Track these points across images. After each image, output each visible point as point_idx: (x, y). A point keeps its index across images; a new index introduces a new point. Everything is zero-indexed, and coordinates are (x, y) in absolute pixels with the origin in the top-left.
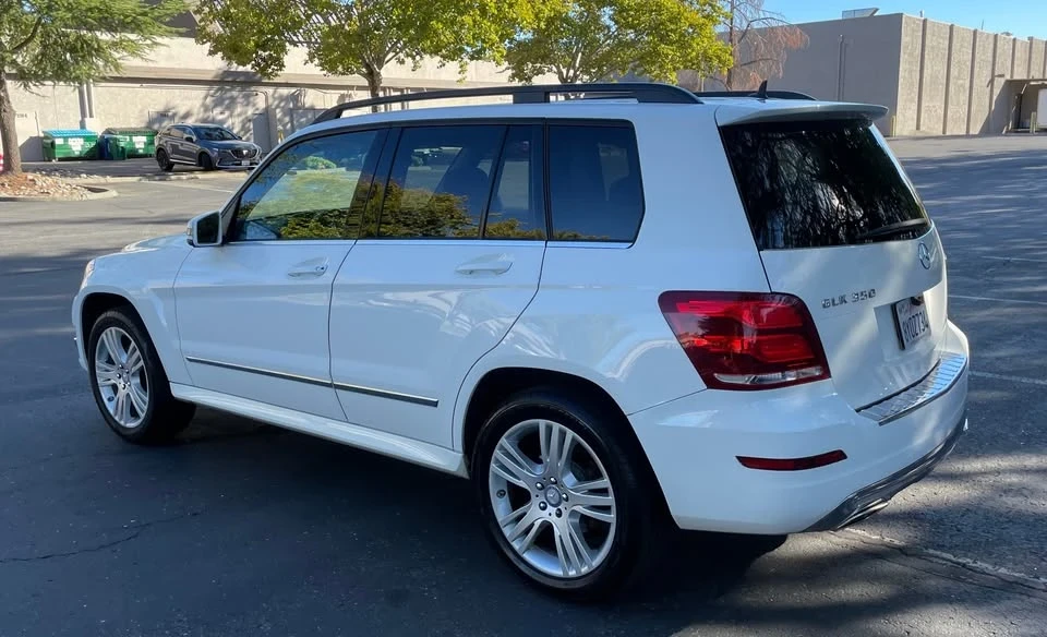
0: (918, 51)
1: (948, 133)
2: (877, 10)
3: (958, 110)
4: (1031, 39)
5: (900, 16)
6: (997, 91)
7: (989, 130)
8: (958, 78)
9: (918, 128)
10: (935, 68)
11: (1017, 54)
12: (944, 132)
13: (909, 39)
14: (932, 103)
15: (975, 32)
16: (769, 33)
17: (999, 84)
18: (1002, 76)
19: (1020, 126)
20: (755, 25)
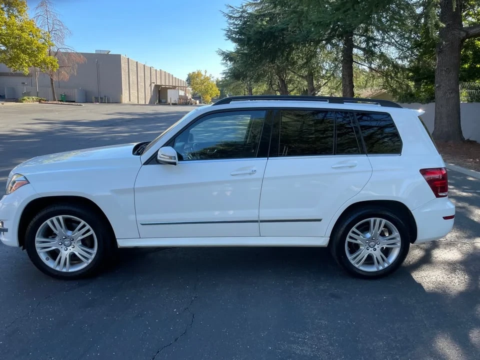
0: (127, 70)
1: (140, 103)
2: (110, 52)
3: (142, 95)
4: (160, 70)
5: (120, 55)
6: (153, 88)
7: (152, 103)
8: (140, 82)
9: (130, 100)
10: (133, 78)
11: (157, 75)
12: (138, 103)
13: (124, 65)
14: (134, 92)
15: (144, 65)
16: (68, 54)
17: (153, 85)
18: (154, 83)
19: (160, 102)
20: (62, 51)
